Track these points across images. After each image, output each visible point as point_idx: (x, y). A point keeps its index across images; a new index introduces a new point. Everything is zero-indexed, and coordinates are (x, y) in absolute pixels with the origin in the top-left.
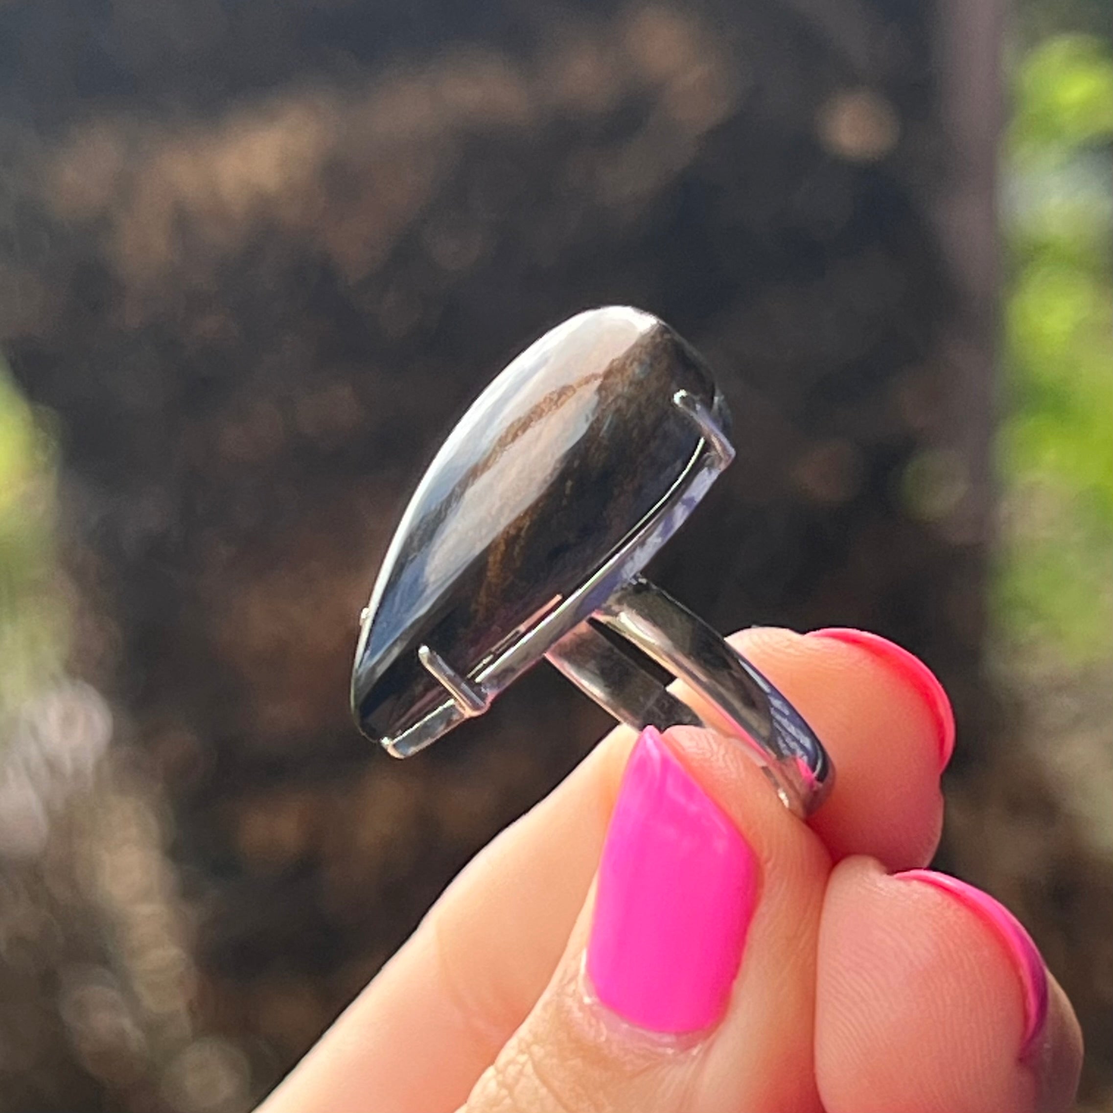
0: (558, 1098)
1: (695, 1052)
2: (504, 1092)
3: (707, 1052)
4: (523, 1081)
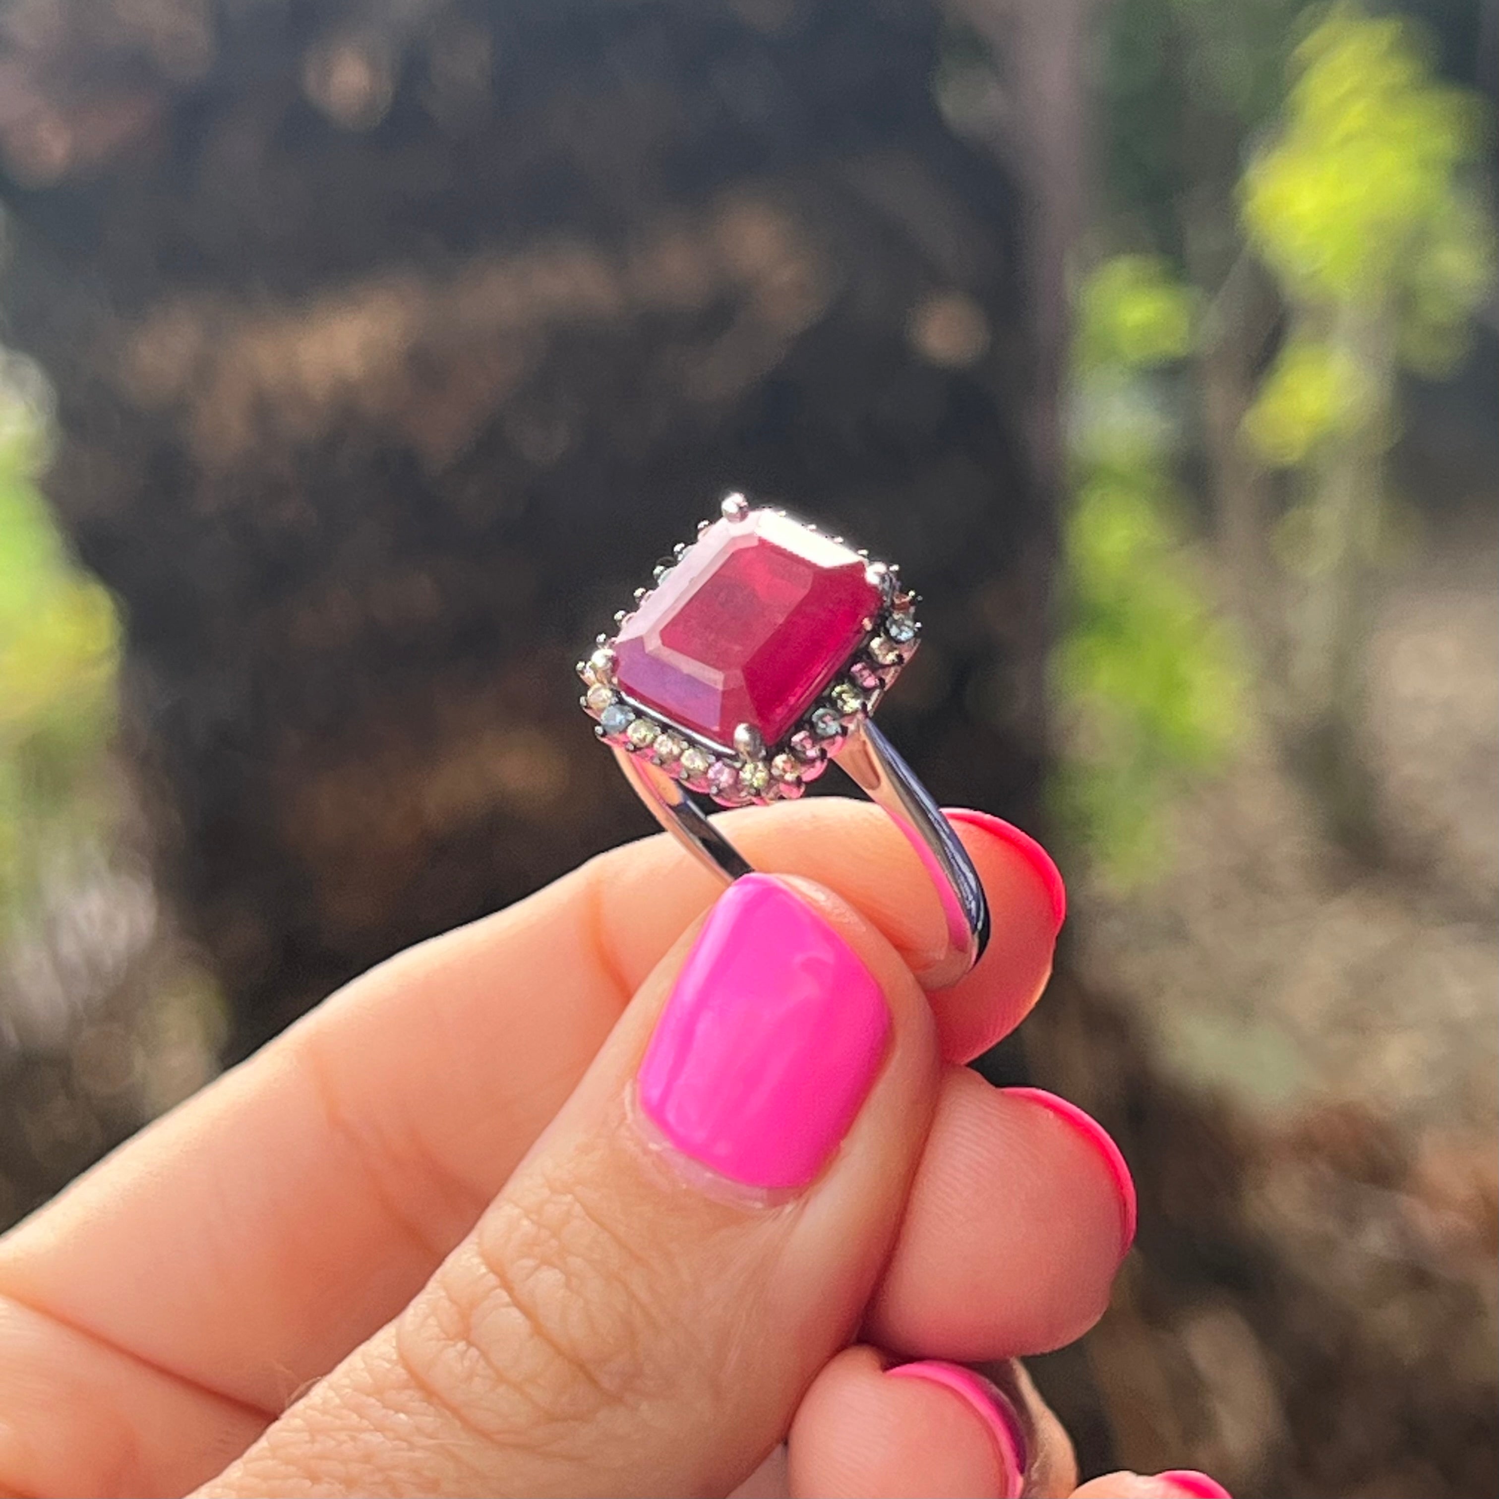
0: (623, 1246)
3: (802, 1209)
4: (575, 1223)
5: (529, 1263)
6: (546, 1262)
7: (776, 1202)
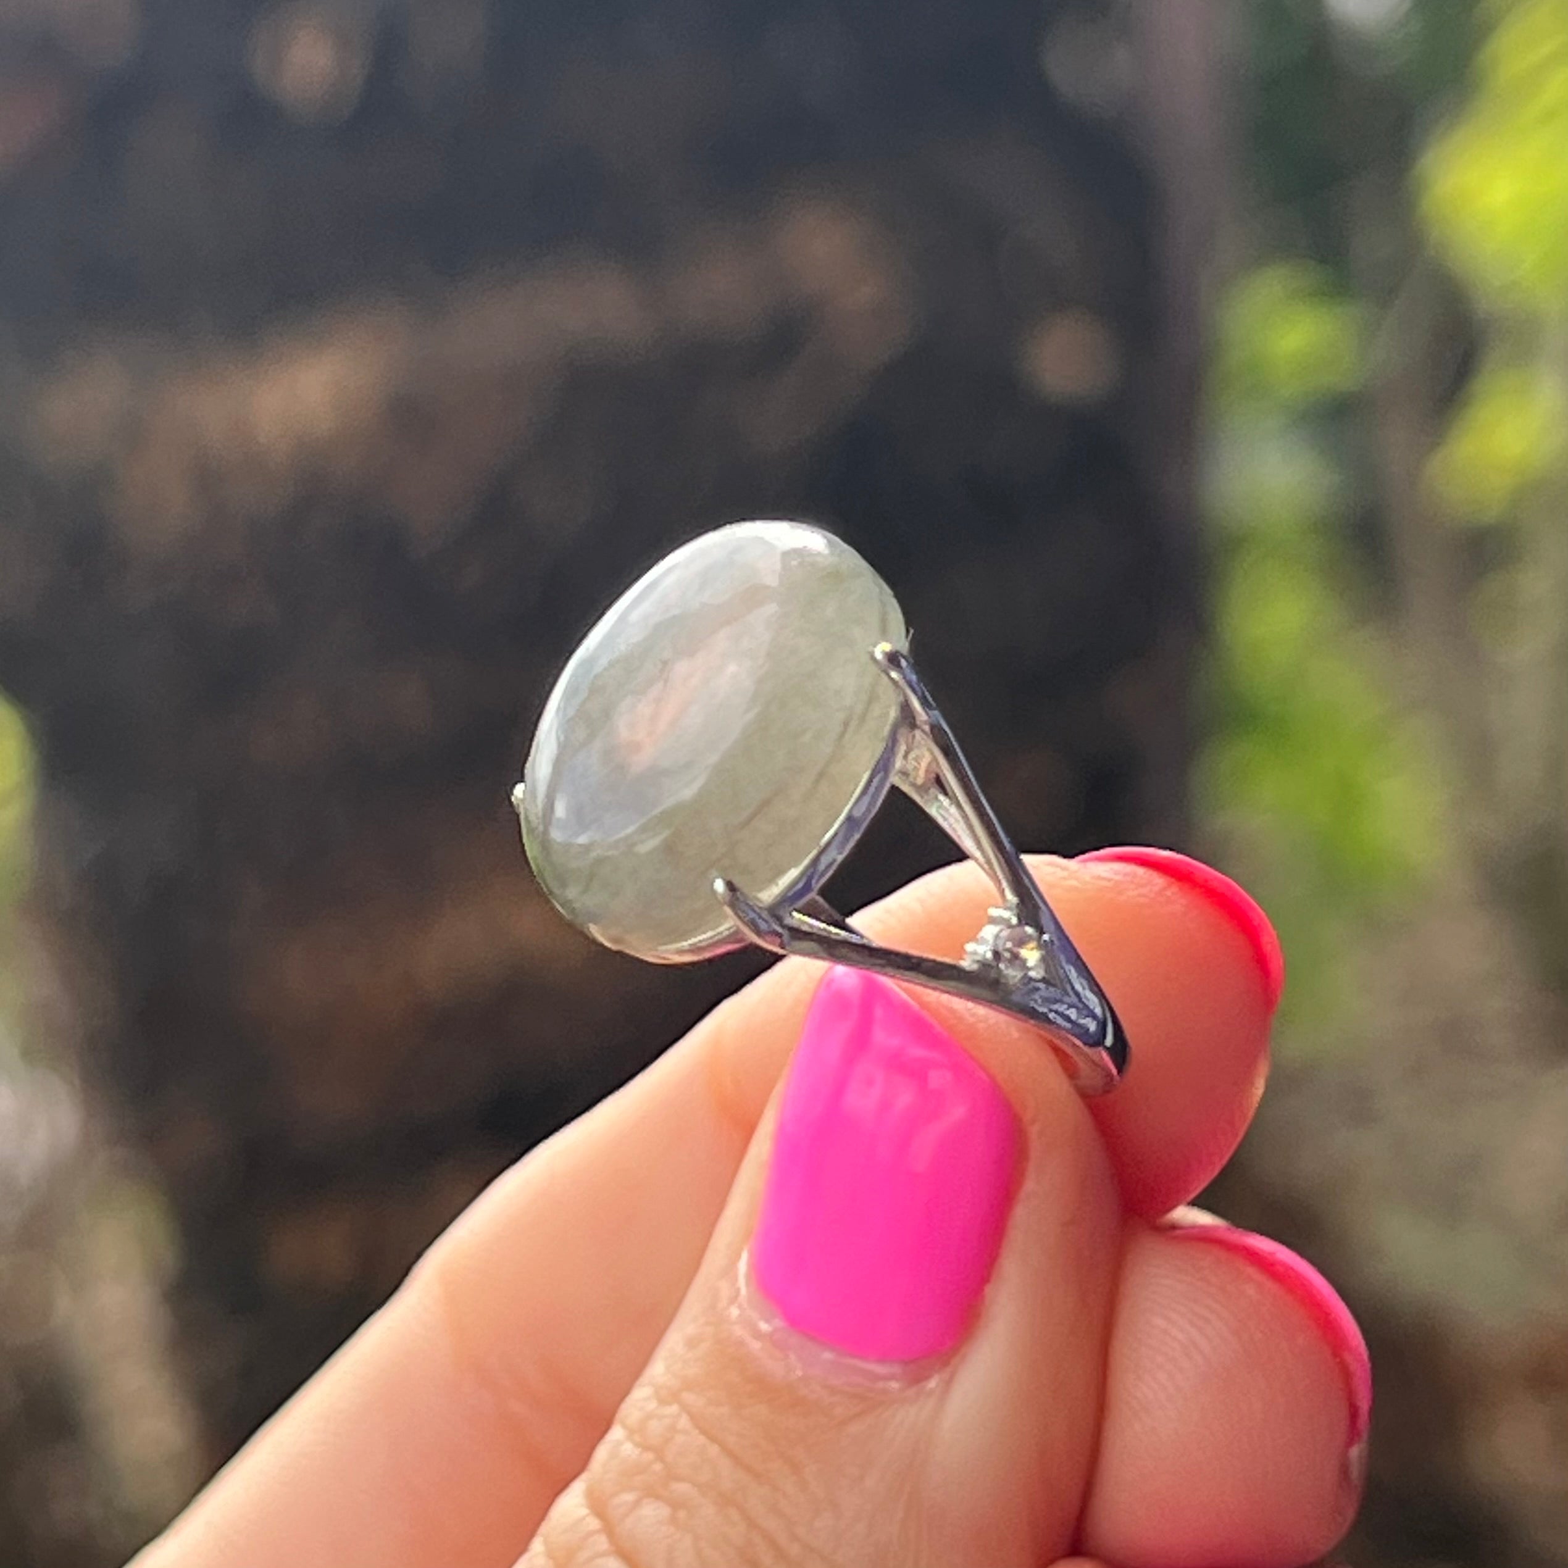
0: (736, 1460)
1: (932, 1384)
2: (650, 1456)
3: (948, 1383)
4: (680, 1439)
5: (629, 1497)
6: (650, 1493)
7: (917, 1379)
